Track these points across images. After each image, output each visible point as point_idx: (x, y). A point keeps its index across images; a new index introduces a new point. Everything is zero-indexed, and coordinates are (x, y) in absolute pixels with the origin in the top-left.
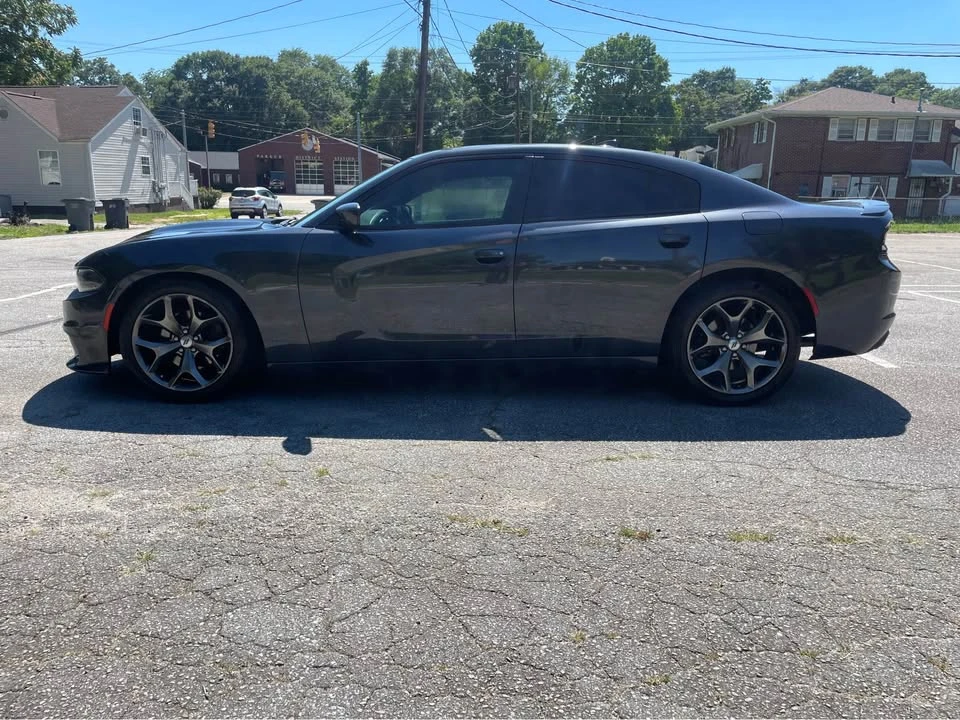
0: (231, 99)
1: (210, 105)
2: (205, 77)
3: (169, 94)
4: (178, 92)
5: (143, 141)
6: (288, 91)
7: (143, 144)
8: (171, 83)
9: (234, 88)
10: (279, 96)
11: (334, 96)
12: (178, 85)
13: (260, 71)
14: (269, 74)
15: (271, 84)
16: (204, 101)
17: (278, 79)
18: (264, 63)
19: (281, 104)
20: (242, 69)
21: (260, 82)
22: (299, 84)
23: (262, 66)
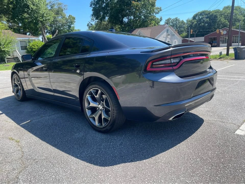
0: (207, 22)
1: (201, 25)
2: (201, 18)
3: (191, 24)
4: (193, 23)
5: (168, 37)
6: (224, 18)
7: (168, 38)
8: (192, 21)
9: (208, 19)
10: (220, 20)
11: (238, 17)
12: (193, 21)
13: (215, 14)
14: (218, 15)
15: (218, 17)
16: (199, 24)
17: (221, 15)
18: (218, 11)
19: (221, 22)
20: (211, 14)
21: (216, 17)
22: (227, 15)
23: (216, 12)
